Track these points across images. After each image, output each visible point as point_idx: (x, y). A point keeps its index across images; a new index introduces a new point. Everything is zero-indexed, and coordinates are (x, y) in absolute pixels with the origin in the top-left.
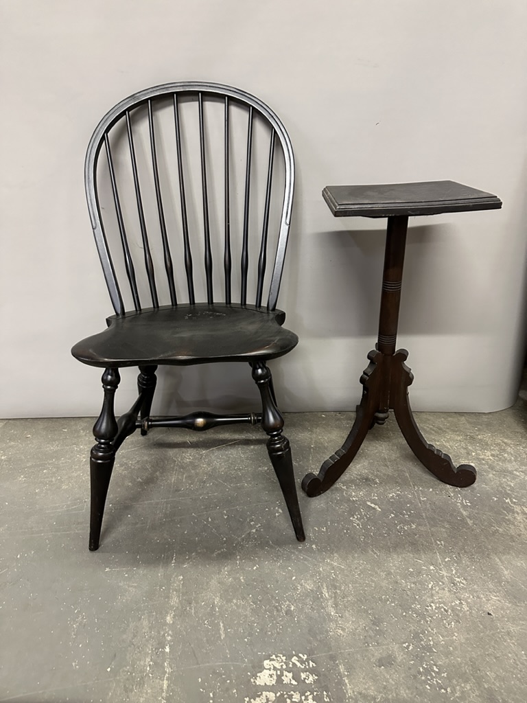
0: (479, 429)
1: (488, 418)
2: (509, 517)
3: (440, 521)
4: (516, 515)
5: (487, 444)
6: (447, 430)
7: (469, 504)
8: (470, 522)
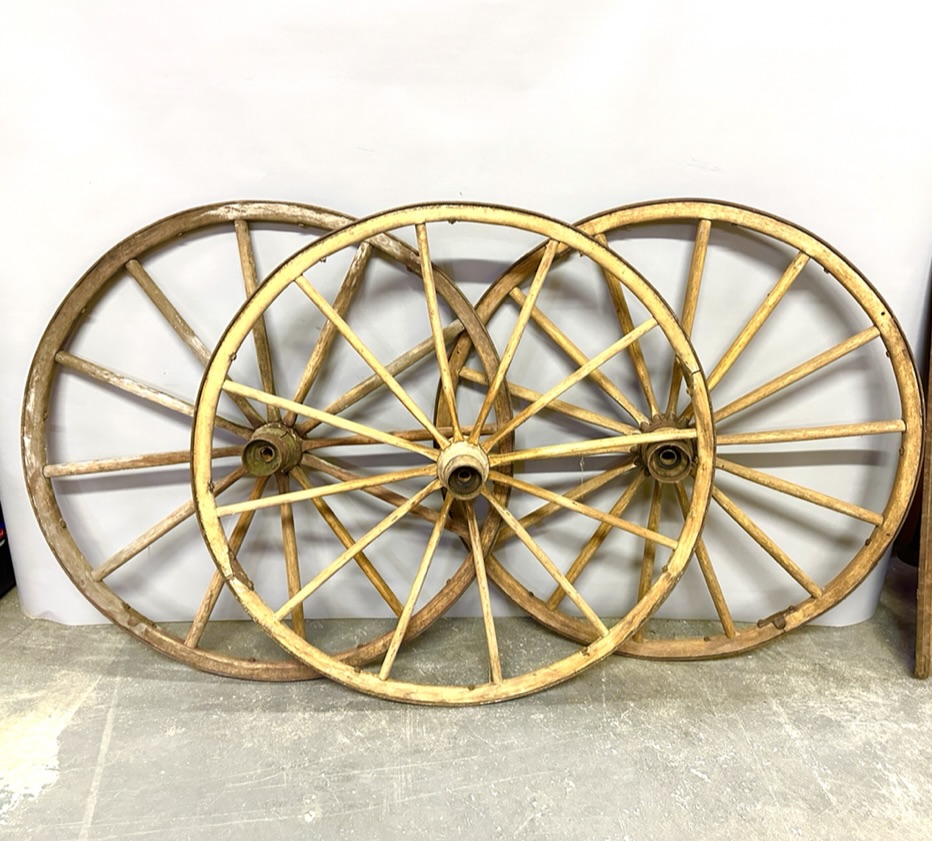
0: (830, 653)
1: (841, 637)
2: (883, 791)
3: (793, 798)
4: (892, 788)
5: (844, 679)
6: (788, 656)
7: (829, 772)
8: (833, 799)
